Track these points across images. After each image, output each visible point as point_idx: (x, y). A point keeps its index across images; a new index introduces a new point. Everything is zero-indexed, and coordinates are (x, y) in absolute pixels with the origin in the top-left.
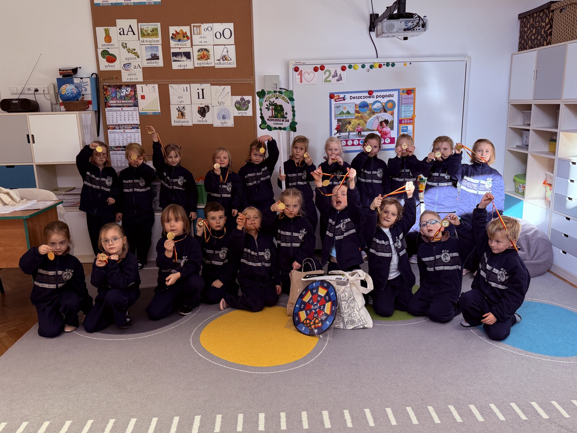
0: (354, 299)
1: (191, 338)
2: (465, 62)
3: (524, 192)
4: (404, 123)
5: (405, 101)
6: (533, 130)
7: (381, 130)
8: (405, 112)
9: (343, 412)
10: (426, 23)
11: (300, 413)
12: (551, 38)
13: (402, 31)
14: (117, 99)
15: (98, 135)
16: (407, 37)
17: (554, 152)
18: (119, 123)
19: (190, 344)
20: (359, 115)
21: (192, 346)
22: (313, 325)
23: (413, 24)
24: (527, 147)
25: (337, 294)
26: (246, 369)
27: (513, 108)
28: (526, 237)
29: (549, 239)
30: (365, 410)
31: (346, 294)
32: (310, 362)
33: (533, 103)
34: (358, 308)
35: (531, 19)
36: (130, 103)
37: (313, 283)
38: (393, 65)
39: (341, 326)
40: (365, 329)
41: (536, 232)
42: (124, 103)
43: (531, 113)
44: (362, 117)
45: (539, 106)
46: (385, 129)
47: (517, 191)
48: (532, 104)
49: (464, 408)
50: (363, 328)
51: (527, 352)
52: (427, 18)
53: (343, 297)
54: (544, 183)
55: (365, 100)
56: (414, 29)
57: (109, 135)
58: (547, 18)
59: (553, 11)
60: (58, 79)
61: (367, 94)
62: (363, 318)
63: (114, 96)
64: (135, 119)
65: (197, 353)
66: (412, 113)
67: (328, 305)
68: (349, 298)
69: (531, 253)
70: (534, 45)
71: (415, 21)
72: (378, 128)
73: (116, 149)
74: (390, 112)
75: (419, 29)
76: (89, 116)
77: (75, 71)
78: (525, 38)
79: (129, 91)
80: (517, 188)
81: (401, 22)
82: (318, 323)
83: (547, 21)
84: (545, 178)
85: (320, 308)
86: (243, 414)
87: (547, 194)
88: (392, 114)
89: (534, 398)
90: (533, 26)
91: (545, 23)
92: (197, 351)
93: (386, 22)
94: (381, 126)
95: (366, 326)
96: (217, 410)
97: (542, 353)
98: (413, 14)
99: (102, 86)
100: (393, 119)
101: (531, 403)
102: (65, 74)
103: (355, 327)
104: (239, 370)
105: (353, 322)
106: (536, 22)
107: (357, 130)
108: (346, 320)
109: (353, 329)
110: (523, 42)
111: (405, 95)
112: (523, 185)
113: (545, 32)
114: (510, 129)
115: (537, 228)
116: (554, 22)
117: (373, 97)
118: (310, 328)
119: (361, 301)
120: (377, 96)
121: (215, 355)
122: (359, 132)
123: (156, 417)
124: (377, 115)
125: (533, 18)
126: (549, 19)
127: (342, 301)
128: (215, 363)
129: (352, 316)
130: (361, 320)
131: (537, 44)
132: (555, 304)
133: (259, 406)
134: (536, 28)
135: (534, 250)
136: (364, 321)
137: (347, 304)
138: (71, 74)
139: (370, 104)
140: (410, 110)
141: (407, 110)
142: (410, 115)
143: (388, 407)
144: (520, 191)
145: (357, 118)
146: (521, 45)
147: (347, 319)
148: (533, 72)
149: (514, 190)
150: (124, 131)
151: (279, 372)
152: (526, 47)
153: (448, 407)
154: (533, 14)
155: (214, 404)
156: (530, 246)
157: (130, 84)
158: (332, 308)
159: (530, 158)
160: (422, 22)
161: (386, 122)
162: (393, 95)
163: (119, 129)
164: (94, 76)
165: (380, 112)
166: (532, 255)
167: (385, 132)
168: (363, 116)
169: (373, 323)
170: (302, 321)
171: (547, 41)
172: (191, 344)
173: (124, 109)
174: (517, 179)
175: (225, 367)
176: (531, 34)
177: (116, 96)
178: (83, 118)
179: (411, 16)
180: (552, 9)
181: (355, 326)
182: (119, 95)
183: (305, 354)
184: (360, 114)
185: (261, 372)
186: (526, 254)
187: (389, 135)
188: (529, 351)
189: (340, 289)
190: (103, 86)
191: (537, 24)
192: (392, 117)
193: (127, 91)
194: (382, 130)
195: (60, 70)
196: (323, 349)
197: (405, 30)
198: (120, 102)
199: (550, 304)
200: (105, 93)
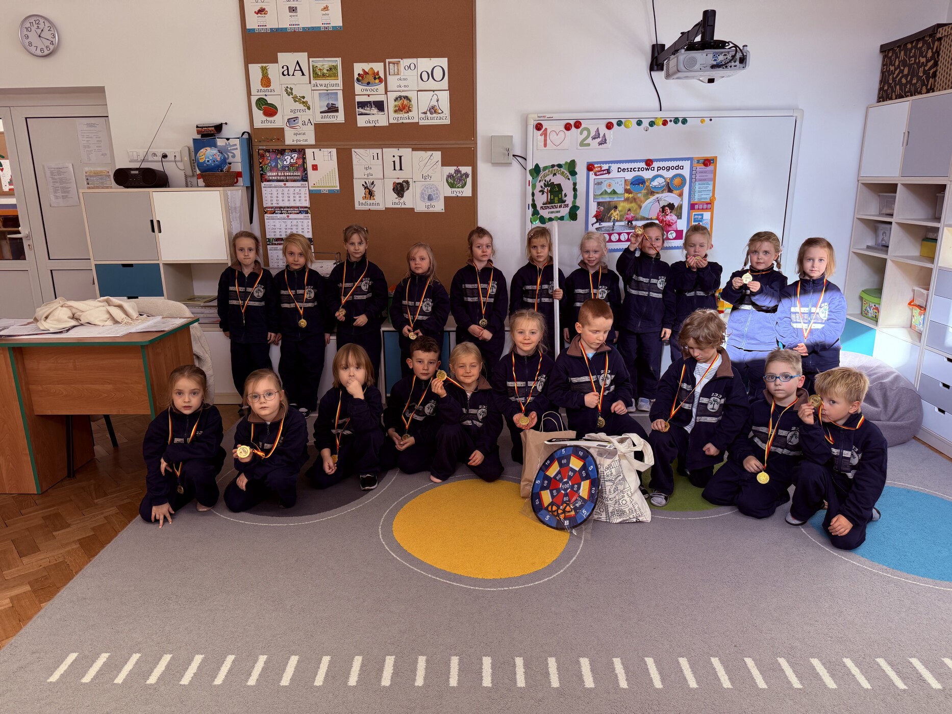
0: (624, 479)
1: (380, 527)
2: (795, 118)
3: (876, 316)
4: (699, 209)
5: (701, 175)
6: (896, 223)
7: (663, 219)
8: (699, 192)
9: (613, 660)
10: (746, 56)
11: (546, 660)
12: (935, 81)
13: (708, 68)
14: (278, 170)
15: (251, 222)
16: (714, 79)
17: (931, 257)
18: (281, 205)
19: (379, 535)
20: (630, 196)
21: (382, 540)
22: (562, 513)
23: (726, 57)
24: (884, 248)
25: (599, 470)
26: (461, 582)
27: (864, 188)
28: (881, 386)
29: (916, 389)
30: (646, 659)
31: (613, 470)
32: (557, 574)
33: (900, 181)
34: (629, 493)
35: (902, 53)
36: (296, 176)
37: (562, 448)
38: (684, 121)
39: (603, 517)
40: (639, 524)
41: (897, 378)
42: (288, 176)
43: (895, 196)
44: (634, 200)
45: (910, 187)
46: (668, 218)
47: (863, 314)
48: (897, 184)
49: (803, 664)
50: (637, 522)
51: (894, 570)
52: (748, 48)
53: (608, 476)
54: (910, 304)
55: (640, 173)
56: (727, 65)
57: (266, 221)
58: (930, 50)
59: (940, 39)
60: (194, 140)
61: (643, 165)
62: (636, 508)
63: (273, 165)
64: (303, 198)
65: (388, 552)
66: (711, 194)
67: (585, 486)
68: (617, 477)
69: (888, 410)
70: (905, 93)
71: (729, 52)
72: (658, 216)
73: (277, 242)
74: (678, 192)
75: (735, 66)
76: (237, 194)
77: (219, 128)
78: (891, 81)
79: (295, 158)
80: (865, 310)
81: (707, 55)
82: (569, 512)
83: (930, 54)
84: (912, 295)
85: (572, 487)
86: (458, 657)
87: (913, 320)
88: (681, 195)
89: (914, 652)
90: (904, 62)
91: (925, 58)
92: (389, 548)
93: (683, 55)
94: (663, 213)
95: (641, 519)
96: (419, 648)
97: (918, 574)
98: (725, 42)
99: (257, 150)
100: (681, 203)
101: (910, 659)
102: (205, 133)
103: (624, 521)
104: (451, 583)
105: (621, 513)
106: (910, 57)
107: (627, 218)
108: (610, 509)
109: (620, 523)
110: (886, 88)
111: (701, 167)
112: (875, 306)
113: (925, 72)
114: (858, 221)
115: (897, 372)
116: (941, 56)
117: (653, 169)
118: (557, 518)
119: (633, 482)
120: (658, 167)
121: (416, 555)
122: (629, 222)
123: (327, 655)
124: (657, 196)
125: (906, 50)
126: (932, 52)
127: (606, 481)
128: (415, 569)
129: (621, 504)
130: (633, 509)
131: (910, 91)
132: (930, 492)
133: (482, 645)
134: (910, 66)
135: (894, 405)
136: (639, 512)
137: (614, 486)
138: (212, 132)
139: (648, 179)
140: (708, 189)
141: (702, 189)
142: (708, 197)
143: (683, 657)
144: (869, 314)
145: (627, 200)
146: (882, 93)
147: (612, 508)
148: (903, 134)
149: (859, 312)
150: (288, 216)
151: (510, 588)
152: (892, 95)
153: (777, 660)
154: (906, 44)
155: (414, 637)
156: (887, 399)
157: (297, 148)
158: (590, 490)
159: (889, 265)
160: (741, 54)
161: (671, 206)
162: (683, 166)
163: (280, 213)
164: (246, 136)
165: (662, 192)
166: (890, 414)
167: (669, 221)
168: (636, 197)
169: (652, 515)
170: (546, 505)
171: (927, 86)
172: (381, 536)
173: (288, 184)
174: (865, 296)
175: (430, 576)
176: (901, 75)
177: (276, 166)
178: (230, 197)
179: (722, 44)
180: (939, 35)
181: (624, 519)
182: (281, 163)
183: (549, 561)
184: (632, 194)
185: (484, 588)
186: (881, 411)
187: (674, 226)
188: (897, 569)
189: (604, 463)
190: (259, 150)
191: (912, 60)
192: (679, 199)
193: (292, 158)
194: (665, 219)
195: (197, 127)
196: (577, 554)
197: (713, 67)
198: (283, 174)
199: (922, 491)
200: (261, 161)
